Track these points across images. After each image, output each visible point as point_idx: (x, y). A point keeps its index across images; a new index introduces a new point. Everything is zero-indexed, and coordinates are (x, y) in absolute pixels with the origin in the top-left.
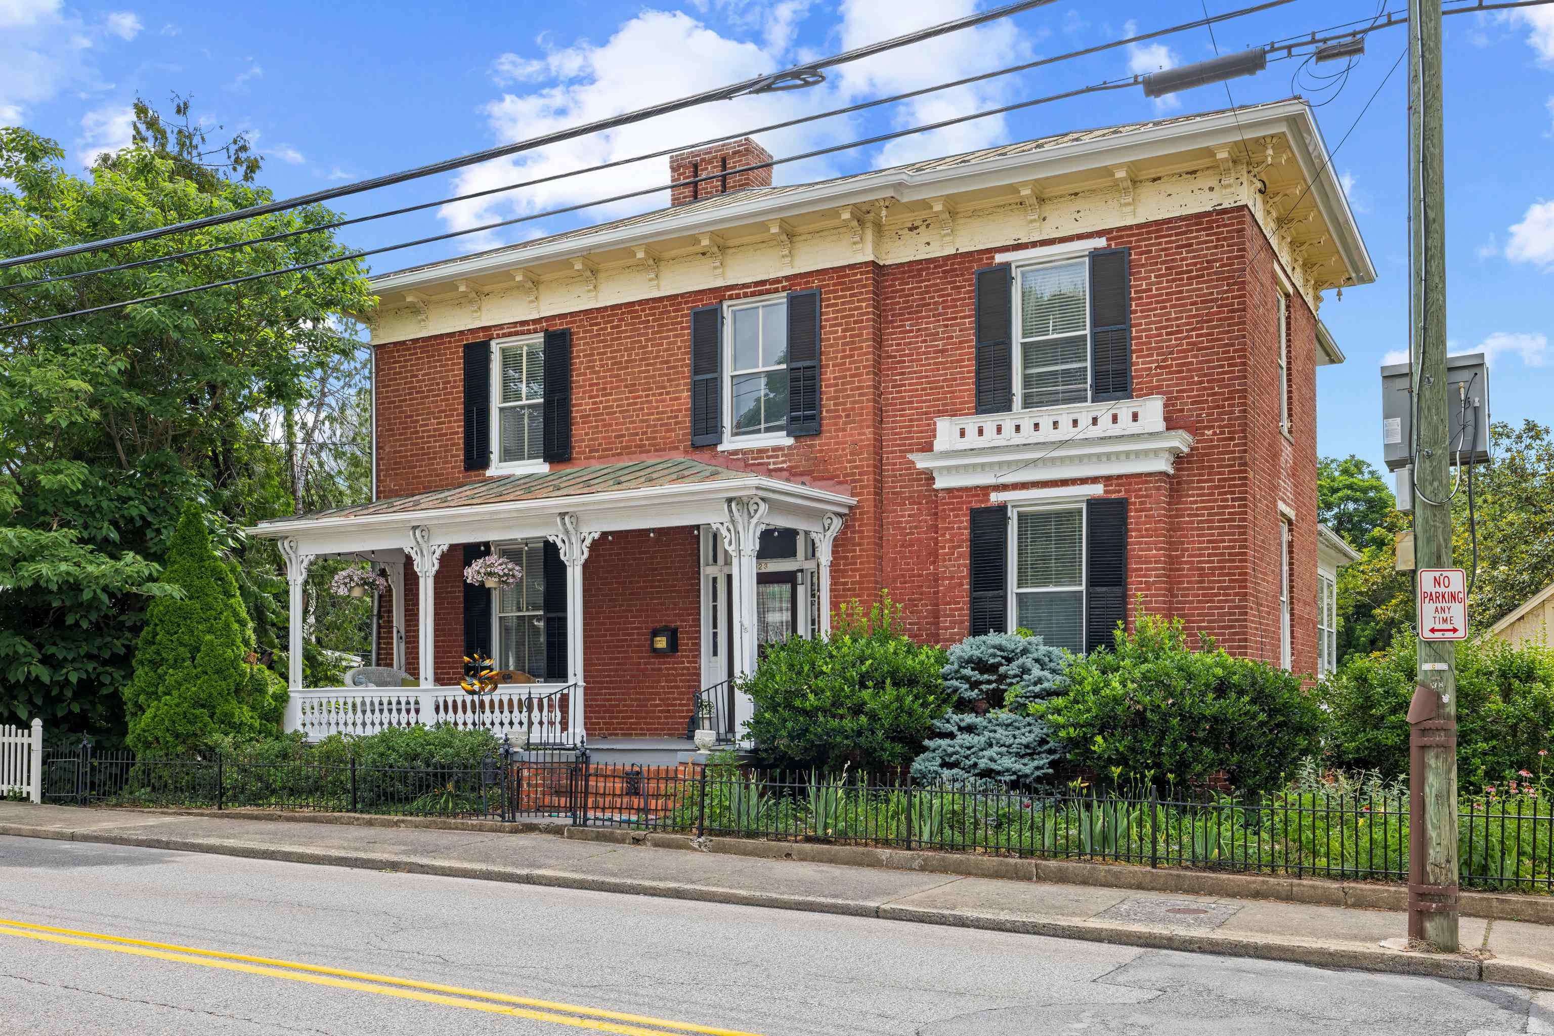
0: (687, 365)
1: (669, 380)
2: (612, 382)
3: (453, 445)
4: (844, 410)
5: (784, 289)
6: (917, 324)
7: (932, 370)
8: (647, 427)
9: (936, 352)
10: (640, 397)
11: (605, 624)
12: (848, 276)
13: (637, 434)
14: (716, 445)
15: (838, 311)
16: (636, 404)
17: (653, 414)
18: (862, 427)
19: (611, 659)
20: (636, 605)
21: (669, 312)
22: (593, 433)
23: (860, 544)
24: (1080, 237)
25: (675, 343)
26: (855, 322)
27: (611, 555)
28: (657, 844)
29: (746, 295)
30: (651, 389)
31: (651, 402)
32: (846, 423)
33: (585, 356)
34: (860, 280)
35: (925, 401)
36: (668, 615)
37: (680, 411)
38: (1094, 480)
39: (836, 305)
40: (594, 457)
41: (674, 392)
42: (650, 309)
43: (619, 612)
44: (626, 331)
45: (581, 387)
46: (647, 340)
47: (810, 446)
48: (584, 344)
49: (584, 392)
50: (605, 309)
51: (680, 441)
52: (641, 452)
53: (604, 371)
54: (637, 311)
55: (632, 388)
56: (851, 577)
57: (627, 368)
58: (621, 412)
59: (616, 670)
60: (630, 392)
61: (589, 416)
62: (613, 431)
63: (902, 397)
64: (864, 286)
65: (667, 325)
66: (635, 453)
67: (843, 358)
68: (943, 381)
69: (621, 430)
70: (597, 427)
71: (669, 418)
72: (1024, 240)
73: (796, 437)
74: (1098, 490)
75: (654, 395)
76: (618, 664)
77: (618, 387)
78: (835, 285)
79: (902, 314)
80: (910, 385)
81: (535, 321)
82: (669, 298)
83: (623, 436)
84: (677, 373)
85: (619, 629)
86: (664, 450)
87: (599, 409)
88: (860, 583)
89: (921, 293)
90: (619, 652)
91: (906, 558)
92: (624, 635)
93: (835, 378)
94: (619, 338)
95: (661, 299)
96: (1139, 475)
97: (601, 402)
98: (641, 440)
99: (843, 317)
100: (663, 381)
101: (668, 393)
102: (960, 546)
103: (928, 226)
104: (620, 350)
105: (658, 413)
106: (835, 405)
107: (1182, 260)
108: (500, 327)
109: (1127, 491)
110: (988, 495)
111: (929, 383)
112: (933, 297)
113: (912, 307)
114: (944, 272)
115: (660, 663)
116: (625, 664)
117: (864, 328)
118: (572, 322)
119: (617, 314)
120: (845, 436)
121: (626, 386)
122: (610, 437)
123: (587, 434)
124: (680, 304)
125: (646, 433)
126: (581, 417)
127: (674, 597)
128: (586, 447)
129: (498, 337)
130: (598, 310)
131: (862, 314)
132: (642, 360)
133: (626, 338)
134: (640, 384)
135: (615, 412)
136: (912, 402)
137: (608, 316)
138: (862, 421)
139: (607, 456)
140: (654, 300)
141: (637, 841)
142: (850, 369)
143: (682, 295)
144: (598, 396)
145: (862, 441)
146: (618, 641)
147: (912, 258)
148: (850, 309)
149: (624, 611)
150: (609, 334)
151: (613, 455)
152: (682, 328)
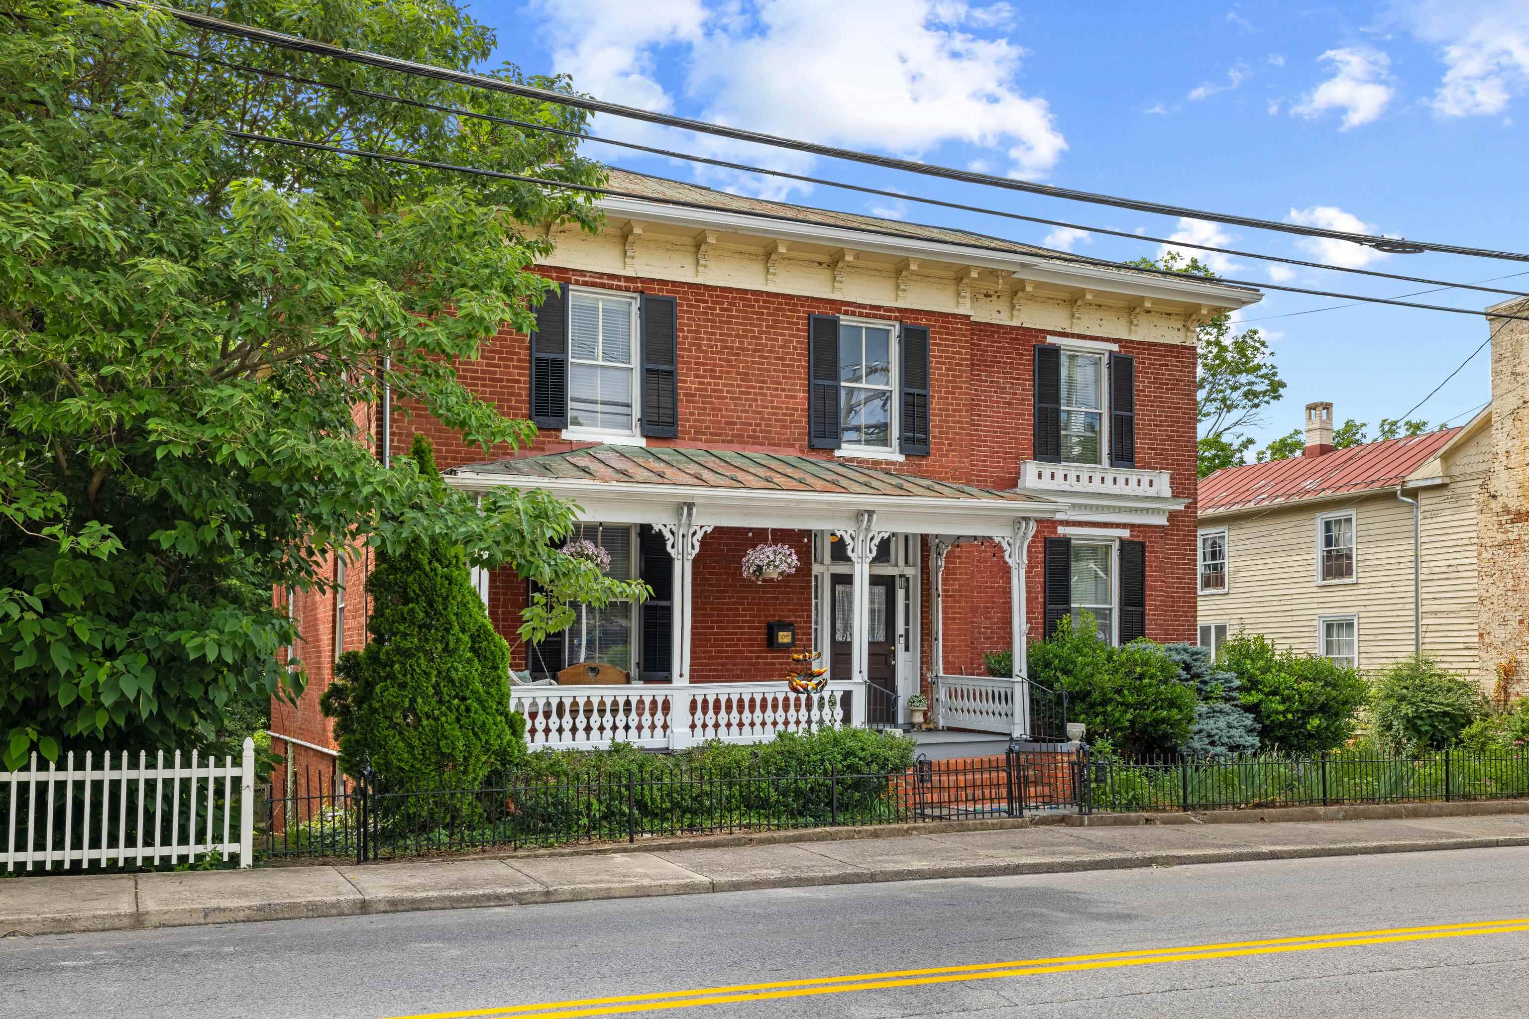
0: (803, 367)
1: (784, 377)
2: (722, 366)
3: (511, 394)
4: (947, 439)
5: (896, 319)
6: (991, 377)
7: (1002, 418)
8: (762, 419)
9: (1004, 403)
10: (754, 387)
11: (712, 615)
12: (951, 323)
13: (750, 424)
14: (833, 450)
15: (942, 351)
16: (749, 393)
17: (767, 407)
18: (961, 457)
19: (719, 652)
20: (747, 598)
21: (785, 310)
22: (699, 414)
23: (959, 558)
24: (1102, 339)
25: (791, 342)
26: (957, 365)
27: (719, 544)
28: (1165, 822)
29: (861, 315)
30: (765, 382)
31: (765, 395)
32: (948, 450)
33: (689, 331)
34: (961, 329)
35: (996, 442)
36: (782, 611)
37: (796, 410)
38: (1124, 526)
39: (941, 345)
40: (701, 440)
41: (789, 390)
42: (764, 301)
43: (728, 604)
44: (737, 317)
45: (685, 363)
46: (760, 332)
47: (919, 465)
48: (689, 319)
49: (689, 369)
50: (714, 288)
51: (795, 439)
52: (753, 444)
53: (712, 352)
54: (750, 300)
55: (745, 377)
56: (952, 585)
57: (738, 355)
58: (731, 398)
59: (724, 664)
60: (742, 380)
61: (695, 395)
62: (722, 416)
63: (979, 436)
64: (964, 336)
65: (783, 322)
66: (748, 443)
67: (946, 393)
68: (1010, 428)
69: (732, 417)
70: (704, 409)
71: (784, 414)
72: (1068, 331)
73: (907, 456)
74: (1126, 534)
75: (768, 388)
76: (726, 658)
77: (728, 372)
78: (940, 327)
79: (978, 365)
80: (985, 426)
81: (628, 279)
82: (784, 296)
83: (735, 423)
84: (794, 372)
85: (728, 622)
86: (779, 445)
87: (706, 390)
88: (960, 591)
89: (994, 352)
90: (727, 646)
91: (981, 572)
92: (734, 628)
93: (940, 409)
94: (730, 323)
95: (777, 295)
96: (1151, 526)
97: (709, 384)
98: (754, 431)
99: (947, 358)
100: (778, 377)
101: (783, 390)
102: (1037, 567)
103: (998, 297)
104: (730, 335)
105: (772, 408)
106: (940, 432)
107: (1163, 374)
108: (582, 273)
109: (1144, 537)
110: (1055, 528)
111: (999, 427)
112: (1002, 357)
113: (986, 361)
114: (1011, 339)
115: (773, 658)
116: (735, 658)
117: (964, 371)
118: (674, 292)
119: (727, 298)
120: (947, 462)
121: (738, 373)
122: (720, 422)
123: (692, 414)
124: (796, 305)
125: (760, 425)
126: (686, 395)
127: (789, 593)
128: (690, 427)
129: (577, 283)
130: (706, 287)
131: (962, 359)
132: (755, 350)
133: (737, 324)
134: (753, 375)
135: (726, 398)
136: (986, 441)
137: (717, 296)
138: (962, 451)
139: (717, 441)
140: (769, 294)
141: (1148, 821)
142: (952, 404)
143: (799, 298)
144: (705, 377)
145: (962, 468)
146: (727, 634)
147: (988, 321)
148: (953, 352)
149: (734, 603)
150: (718, 315)
151: (723, 441)
152: (798, 330)
